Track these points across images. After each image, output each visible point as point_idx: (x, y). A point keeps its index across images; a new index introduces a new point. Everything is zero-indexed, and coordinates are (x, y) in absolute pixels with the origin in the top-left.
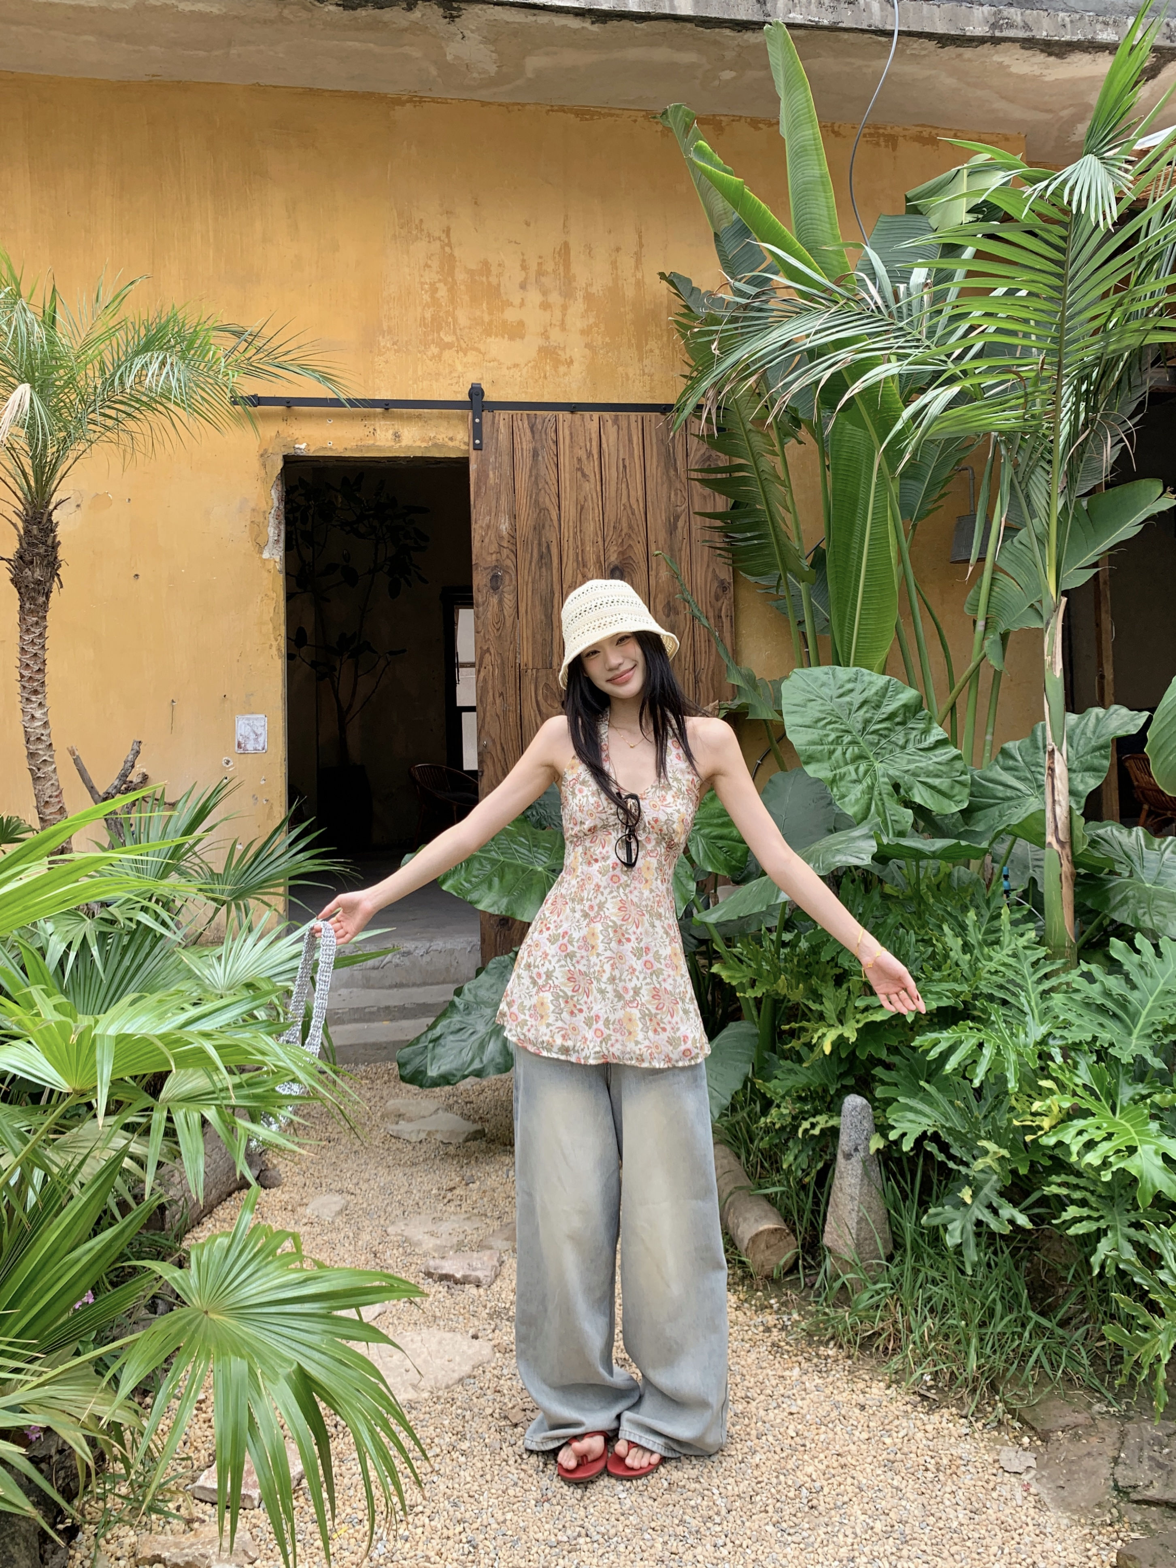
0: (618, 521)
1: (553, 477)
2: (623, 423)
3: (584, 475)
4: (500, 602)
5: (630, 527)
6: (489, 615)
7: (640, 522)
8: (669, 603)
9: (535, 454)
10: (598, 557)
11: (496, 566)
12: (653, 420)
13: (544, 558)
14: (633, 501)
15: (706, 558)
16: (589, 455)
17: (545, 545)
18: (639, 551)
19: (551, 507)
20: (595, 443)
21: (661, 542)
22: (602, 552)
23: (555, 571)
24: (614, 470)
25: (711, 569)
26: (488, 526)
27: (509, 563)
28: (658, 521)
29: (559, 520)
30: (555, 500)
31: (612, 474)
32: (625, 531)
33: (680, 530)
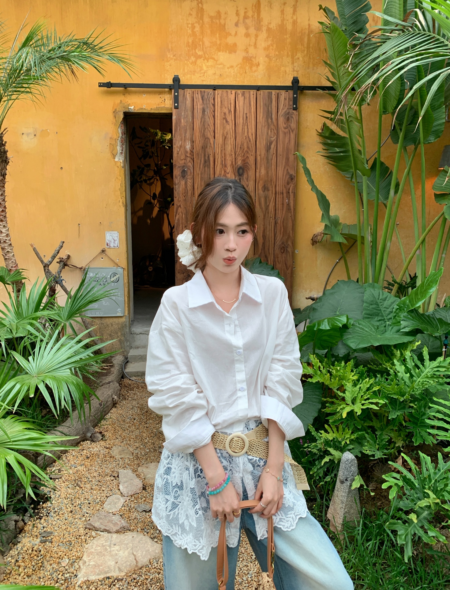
0: (242, 144)
1: (212, 122)
2: (247, 95)
3: (227, 121)
4: (186, 183)
5: (248, 147)
6: (181, 189)
7: (253, 146)
8: (265, 185)
9: (204, 111)
10: (232, 162)
11: (184, 166)
12: (262, 94)
13: (206, 162)
14: (250, 135)
15: (284, 164)
16: (230, 111)
17: (207, 156)
18: (251, 160)
19: (210, 137)
20: (233, 106)
21: (263, 155)
22: (234, 160)
23: (211, 169)
24: (241, 119)
25: (286, 170)
26: (181, 146)
27: (190, 164)
28: (262, 144)
29: (214, 144)
30: (212, 134)
31: (240, 121)
32: (246, 149)
33: (272, 149)
